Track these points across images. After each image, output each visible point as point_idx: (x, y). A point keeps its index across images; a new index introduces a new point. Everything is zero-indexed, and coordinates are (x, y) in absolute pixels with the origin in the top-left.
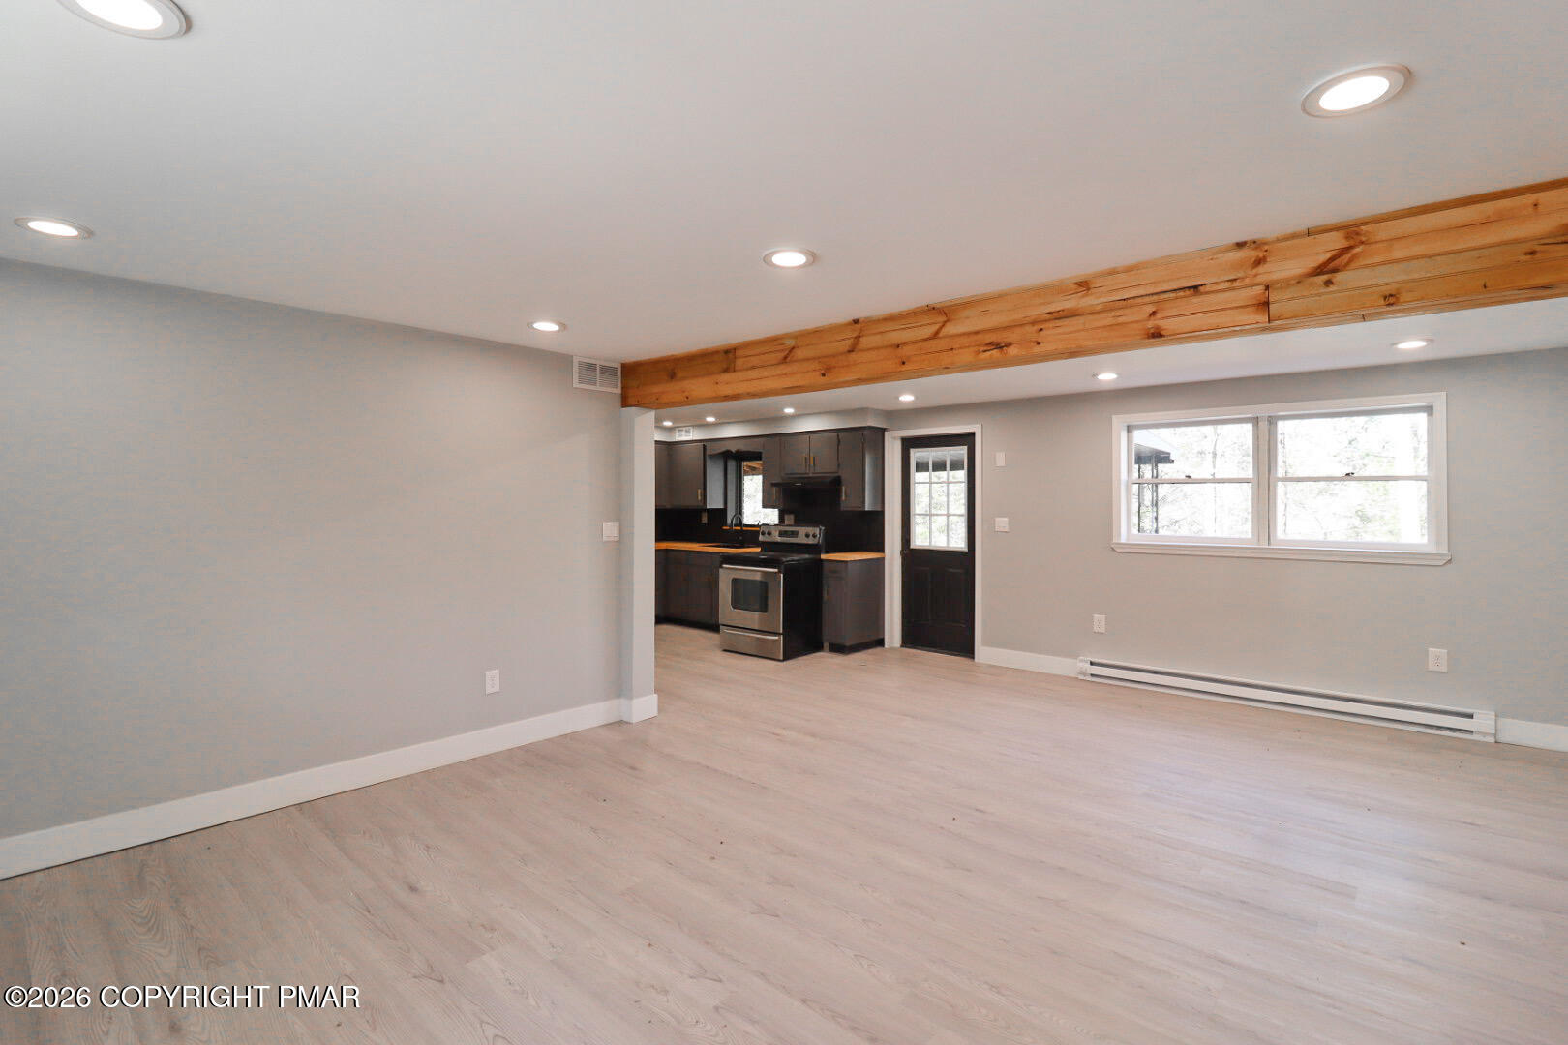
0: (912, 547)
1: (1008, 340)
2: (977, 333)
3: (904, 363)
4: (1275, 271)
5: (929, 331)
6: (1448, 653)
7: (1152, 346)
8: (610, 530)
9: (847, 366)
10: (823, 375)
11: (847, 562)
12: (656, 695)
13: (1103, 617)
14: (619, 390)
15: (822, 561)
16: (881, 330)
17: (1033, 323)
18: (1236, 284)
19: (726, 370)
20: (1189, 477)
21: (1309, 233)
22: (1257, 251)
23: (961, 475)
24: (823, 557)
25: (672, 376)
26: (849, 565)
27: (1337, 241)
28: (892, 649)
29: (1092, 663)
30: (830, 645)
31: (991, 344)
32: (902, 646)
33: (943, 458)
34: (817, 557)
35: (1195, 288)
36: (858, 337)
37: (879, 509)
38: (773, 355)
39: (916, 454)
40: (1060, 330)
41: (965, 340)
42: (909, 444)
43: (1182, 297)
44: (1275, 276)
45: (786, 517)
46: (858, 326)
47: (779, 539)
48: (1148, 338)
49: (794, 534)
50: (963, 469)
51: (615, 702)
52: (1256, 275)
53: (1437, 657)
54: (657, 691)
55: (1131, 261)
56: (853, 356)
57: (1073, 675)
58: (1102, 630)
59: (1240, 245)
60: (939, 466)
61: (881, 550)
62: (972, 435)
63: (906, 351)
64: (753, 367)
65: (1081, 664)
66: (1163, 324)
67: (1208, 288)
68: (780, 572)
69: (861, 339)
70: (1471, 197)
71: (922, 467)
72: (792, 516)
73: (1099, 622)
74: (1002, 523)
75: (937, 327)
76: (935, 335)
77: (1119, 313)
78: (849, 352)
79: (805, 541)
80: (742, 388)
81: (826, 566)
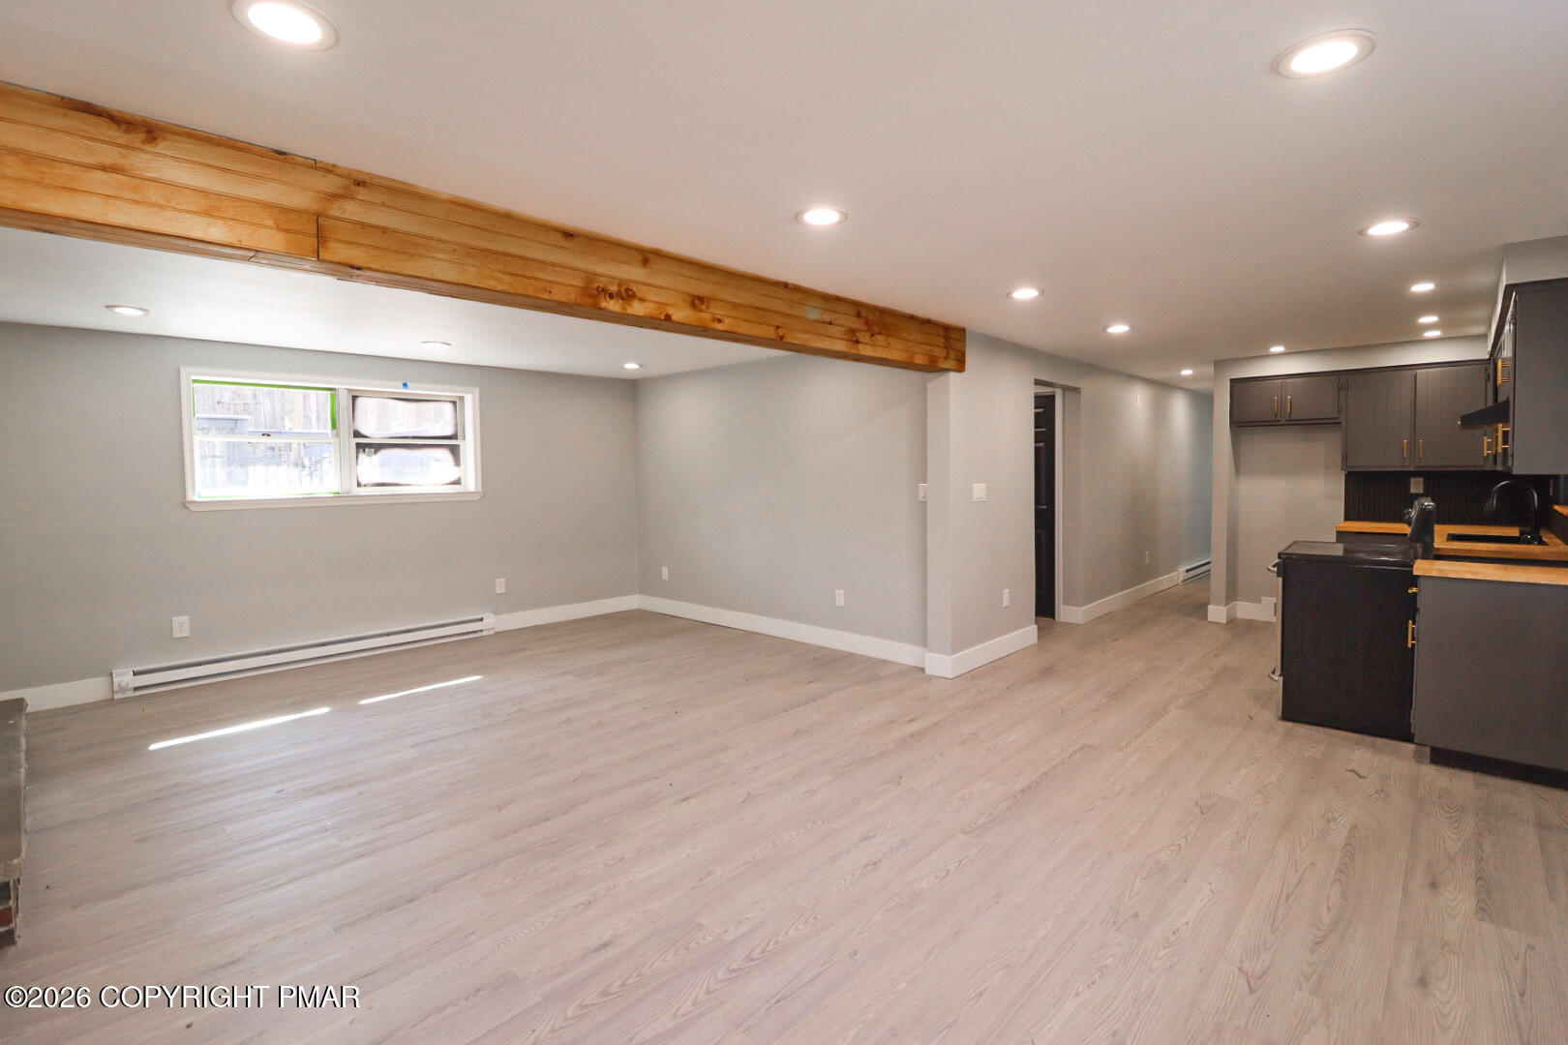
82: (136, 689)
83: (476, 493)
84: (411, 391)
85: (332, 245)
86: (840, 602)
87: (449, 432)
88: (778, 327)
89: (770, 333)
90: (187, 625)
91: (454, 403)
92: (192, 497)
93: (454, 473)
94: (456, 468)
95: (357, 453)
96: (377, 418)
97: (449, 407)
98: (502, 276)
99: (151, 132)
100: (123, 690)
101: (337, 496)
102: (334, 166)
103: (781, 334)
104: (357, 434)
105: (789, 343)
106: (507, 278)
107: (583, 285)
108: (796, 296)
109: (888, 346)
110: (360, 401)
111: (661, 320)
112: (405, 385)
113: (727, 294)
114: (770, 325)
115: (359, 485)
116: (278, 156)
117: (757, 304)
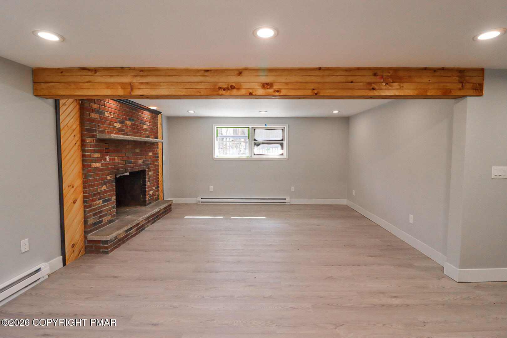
82: (202, 202)
83: (286, 158)
84: (268, 126)
85: (134, 90)
86: (411, 221)
87: (281, 139)
88: (313, 89)
89: (309, 92)
90: (212, 189)
91: (283, 129)
92: (214, 157)
93: (281, 152)
94: (282, 150)
95: (254, 145)
96: (261, 135)
97: (281, 131)
98: (183, 90)
99: (95, 71)
100: (199, 202)
101: (248, 158)
102: (135, 68)
103: (316, 92)
104: (255, 140)
105: (322, 96)
106: (185, 90)
107: (213, 87)
108: (327, 73)
109: (401, 88)
110: (256, 130)
111: (247, 95)
112: (266, 125)
113: (283, 79)
114: (309, 89)
115: (254, 155)
116: (122, 69)
117: (301, 81)
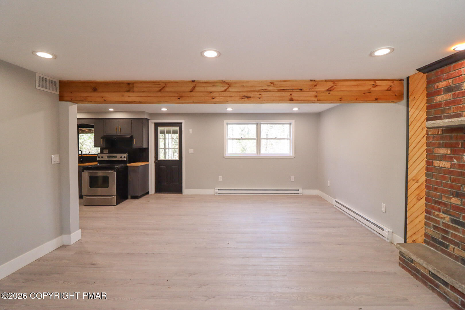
0: (159, 159)
1: (250, 96)
2: (239, 92)
3: (213, 98)
4: (318, 88)
5: (224, 89)
6: (294, 177)
7: (290, 103)
8: (55, 158)
9: (190, 97)
10: (179, 99)
11: (139, 166)
12: (80, 230)
13: (221, 176)
14: (58, 93)
15: (128, 166)
16: (204, 86)
17: (258, 91)
18: (310, 90)
19: (128, 91)
20: (242, 138)
21: (326, 81)
22: (315, 83)
23: (176, 136)
24: (128, 165)
25: (95, 90)
26: (140, 167)
27: (331, 84)
28: (152, 195)
29: (219, 190)
30: (131, 196)
31: (244, 96)
32: (155, 193)
33: (170, 130)
34: (126, 165)
35: (301, 89)
36: (194, 87)
37: (147, 147)
38: (156, 88)
39: (160, 129)
40: (266, 95)
41: (236, 94)
42: (157, 125)
43: (297, 91)
44: (318, 90)
45: (104, 151)
46: (194, 83)
47: (107, 159)
48: (290, 101)
49: (114, 157)
50: (177, 133)
51: (60, 237)
52: (315, 89)
53: (292, 178)
54: (80, 228)
55: (286, 79)
56: (192, 93)
57: (213, 194)
58: (221, 180)
59: (311, 80)
60: (169, 132)
61: (148, 161)
62: (181, 123)
63: (214, 94)
64: (144, 92)
65: (216, 191)
66: (294, 98)
67: (304, 90)
68: (114, 171)
69: (196, 88)
70: (358, 80)
71: (162, 132)
72: (107, 150)
73: (220, 178)
74: (191, 151)
75: (226, 88)
76: (225, 91)
77: (282, 93)
78: (190, 92)
79: (120, 159)
80: (130, 99)
81: (129, 169)
